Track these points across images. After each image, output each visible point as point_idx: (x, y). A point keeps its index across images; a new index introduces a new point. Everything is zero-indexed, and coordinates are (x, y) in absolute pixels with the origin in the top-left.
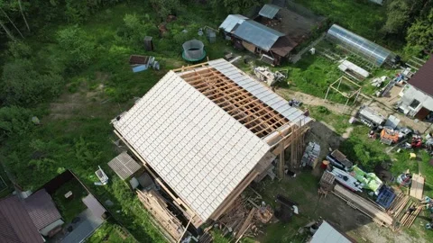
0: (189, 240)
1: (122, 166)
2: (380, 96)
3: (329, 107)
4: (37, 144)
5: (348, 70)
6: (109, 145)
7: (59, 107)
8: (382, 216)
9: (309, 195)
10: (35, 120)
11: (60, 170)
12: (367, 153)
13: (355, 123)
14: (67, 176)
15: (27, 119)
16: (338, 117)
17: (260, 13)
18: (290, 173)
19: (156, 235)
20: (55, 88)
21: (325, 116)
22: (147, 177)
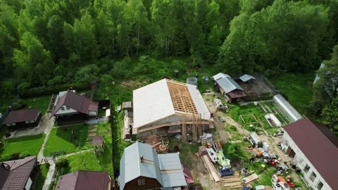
0: (128, 140)
1: (127, 104)
2: (275, 136)
3: (238, 128)
4: (107, 88)
5: (269, 119)
6: (129, 97)
7: (124, 83)
8: (215, 175)
9: (190, 153)
10: (113, 83)
11: (107, 99)
12: (234, 150)
13: (246, 140)
14: (108, 101)
15: (112, 81)
16: (239, 135)
17: (241, 78)
18: (190, 141)
19: (120, 133)
20: (127, 76)
21: (232, 131)
22: (130, 110)
